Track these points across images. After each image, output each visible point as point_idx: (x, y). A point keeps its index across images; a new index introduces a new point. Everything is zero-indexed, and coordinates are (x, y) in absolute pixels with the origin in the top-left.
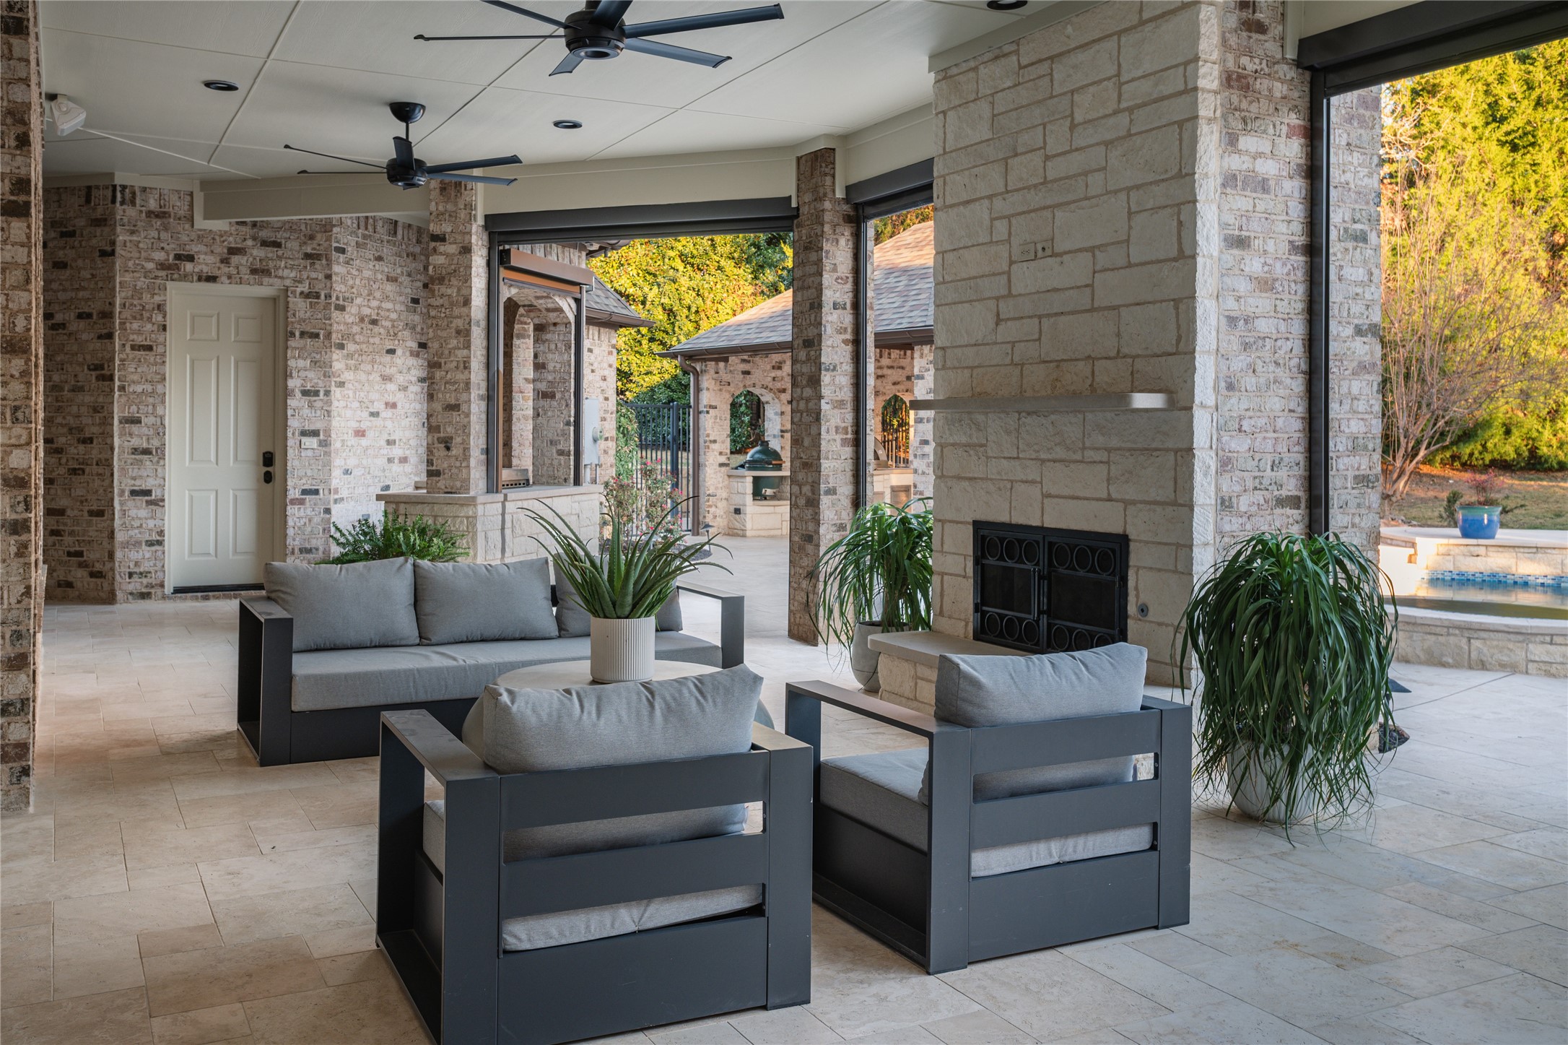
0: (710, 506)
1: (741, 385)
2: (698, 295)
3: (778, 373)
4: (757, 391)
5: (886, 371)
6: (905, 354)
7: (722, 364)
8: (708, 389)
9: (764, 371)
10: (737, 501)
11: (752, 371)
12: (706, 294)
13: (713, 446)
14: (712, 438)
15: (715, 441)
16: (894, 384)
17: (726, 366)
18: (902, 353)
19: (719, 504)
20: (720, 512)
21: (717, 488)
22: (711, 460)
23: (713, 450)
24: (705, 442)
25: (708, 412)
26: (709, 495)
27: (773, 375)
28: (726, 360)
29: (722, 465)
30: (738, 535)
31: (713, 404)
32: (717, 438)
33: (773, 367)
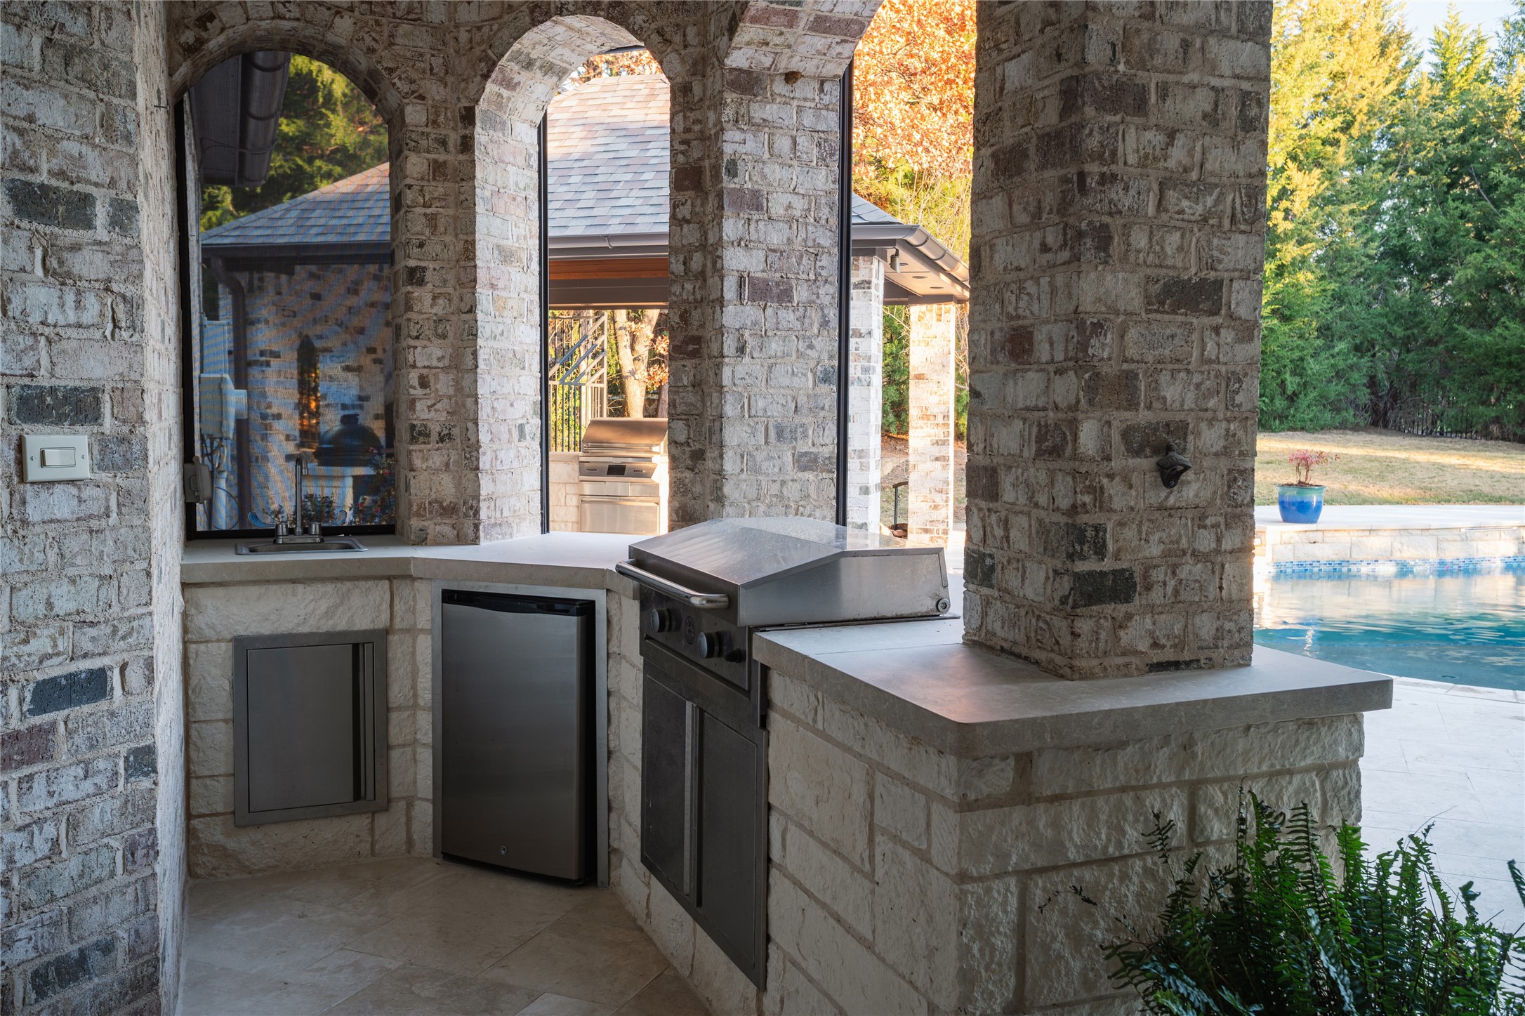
1: (310, 318)
3: (354, 301)
9: (338, 296)
11: (323, 294)
13: (275, 424)
14: (274, 410)
15: (279, 416)
22: (274, 450)
23: (277, 432)
25: (267, 364)
31: (275, 348)
32: (282, 410)
33: (349, 291)
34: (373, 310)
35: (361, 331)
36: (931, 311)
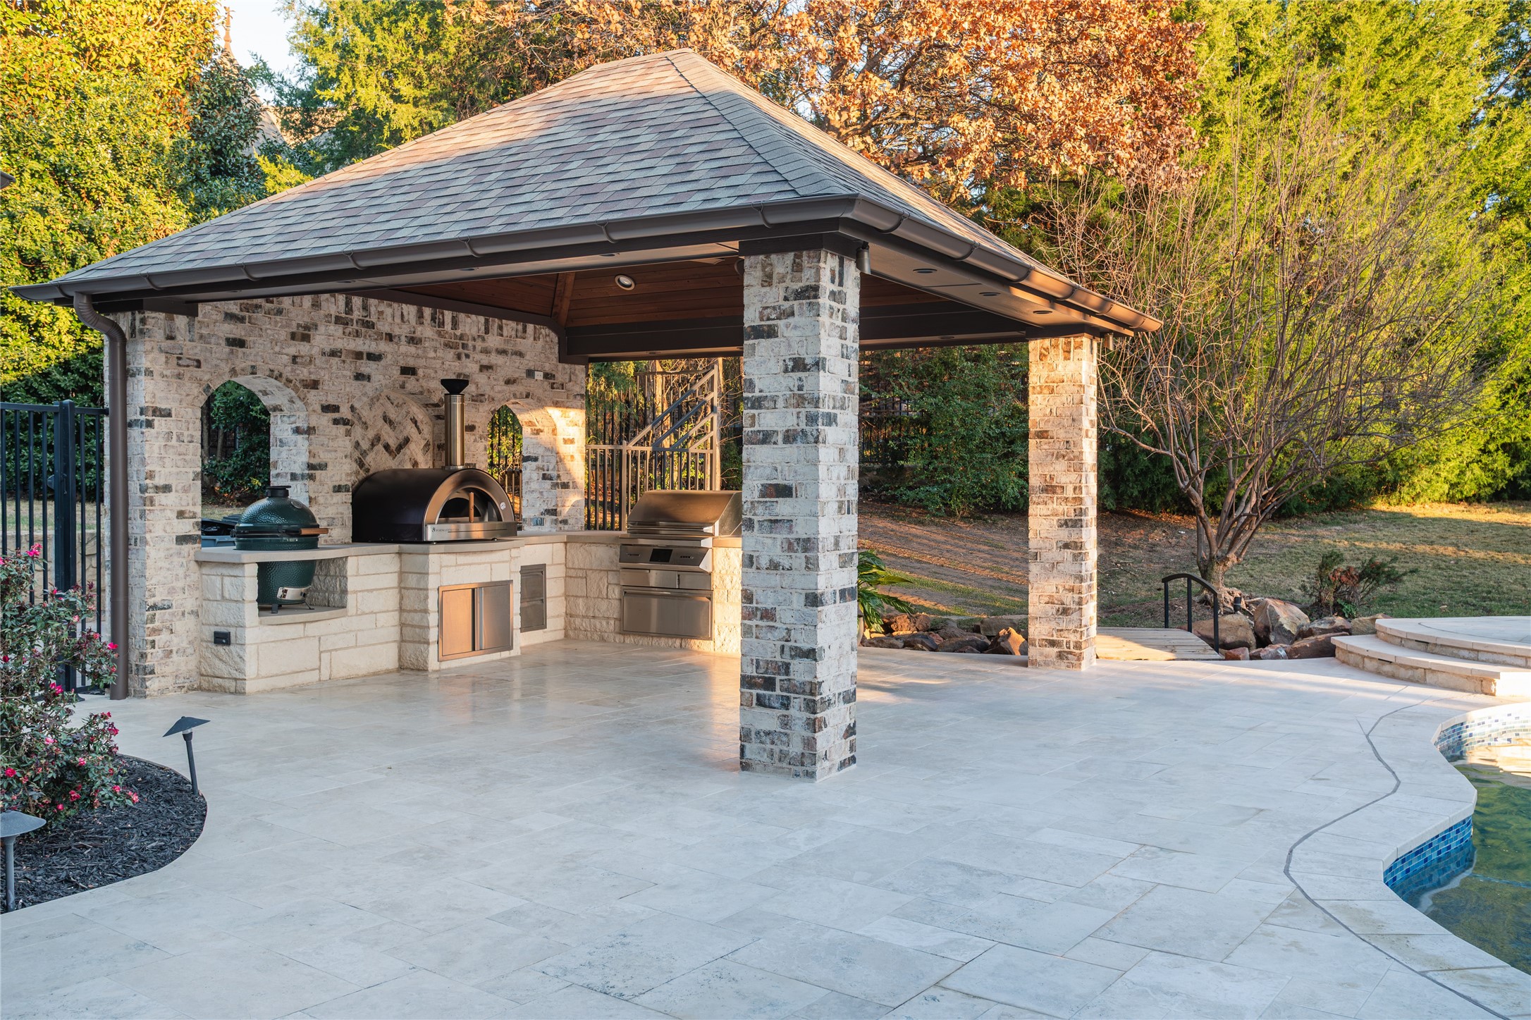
0: (156, 631)
1: (226, 368)
2: (89, 239)
3: (303, 348)
4: (254, 384)
5: (494, 359)
6: (525, 331)
7: (181, 321)
8: (149, 373)
9: (275, 342)
10: (221, 617)
11: (249, 339)
12: (105, 240)
13: (161, 498)
14: (159, 481)
15: (167, 489)
16: (508, 382)
17: (190, 326)
18: (520, 327)
19: (179, 626)
20: (178, 642)
21: (172, 591)
22: (158, 530)
23: (163, 508)
24: (143, 489)
25: (149, 424)
26: (154, 607)
27: (292, 351)
28: (190, 310)
29: (182, 540)
30: (224, 691)
31: (163, 406)
32: (172, 481)
33: (293, 336)
34: (335, 360)
35: (314, 385)
36: (1056, 346)
